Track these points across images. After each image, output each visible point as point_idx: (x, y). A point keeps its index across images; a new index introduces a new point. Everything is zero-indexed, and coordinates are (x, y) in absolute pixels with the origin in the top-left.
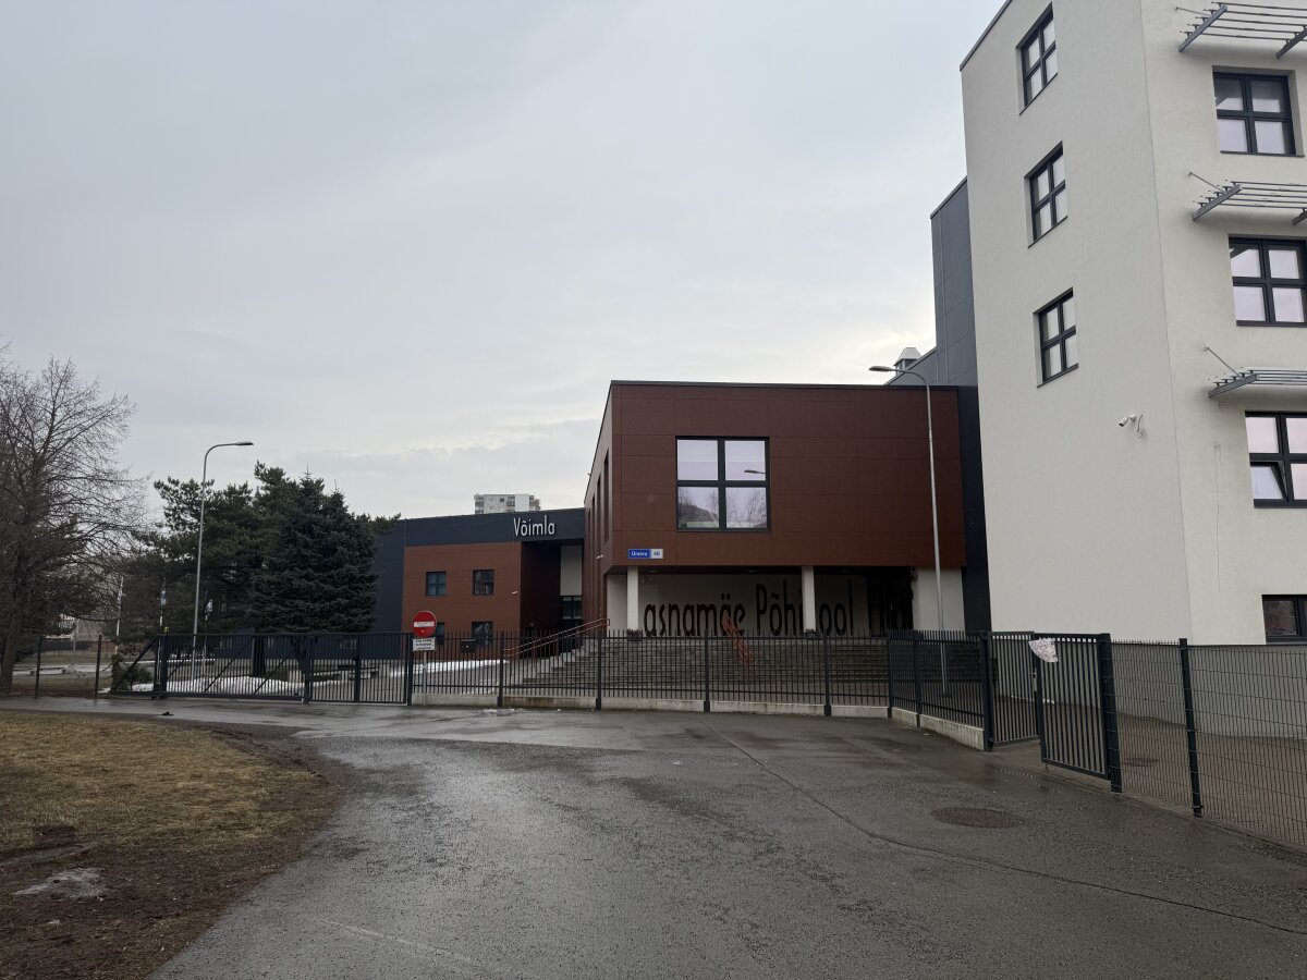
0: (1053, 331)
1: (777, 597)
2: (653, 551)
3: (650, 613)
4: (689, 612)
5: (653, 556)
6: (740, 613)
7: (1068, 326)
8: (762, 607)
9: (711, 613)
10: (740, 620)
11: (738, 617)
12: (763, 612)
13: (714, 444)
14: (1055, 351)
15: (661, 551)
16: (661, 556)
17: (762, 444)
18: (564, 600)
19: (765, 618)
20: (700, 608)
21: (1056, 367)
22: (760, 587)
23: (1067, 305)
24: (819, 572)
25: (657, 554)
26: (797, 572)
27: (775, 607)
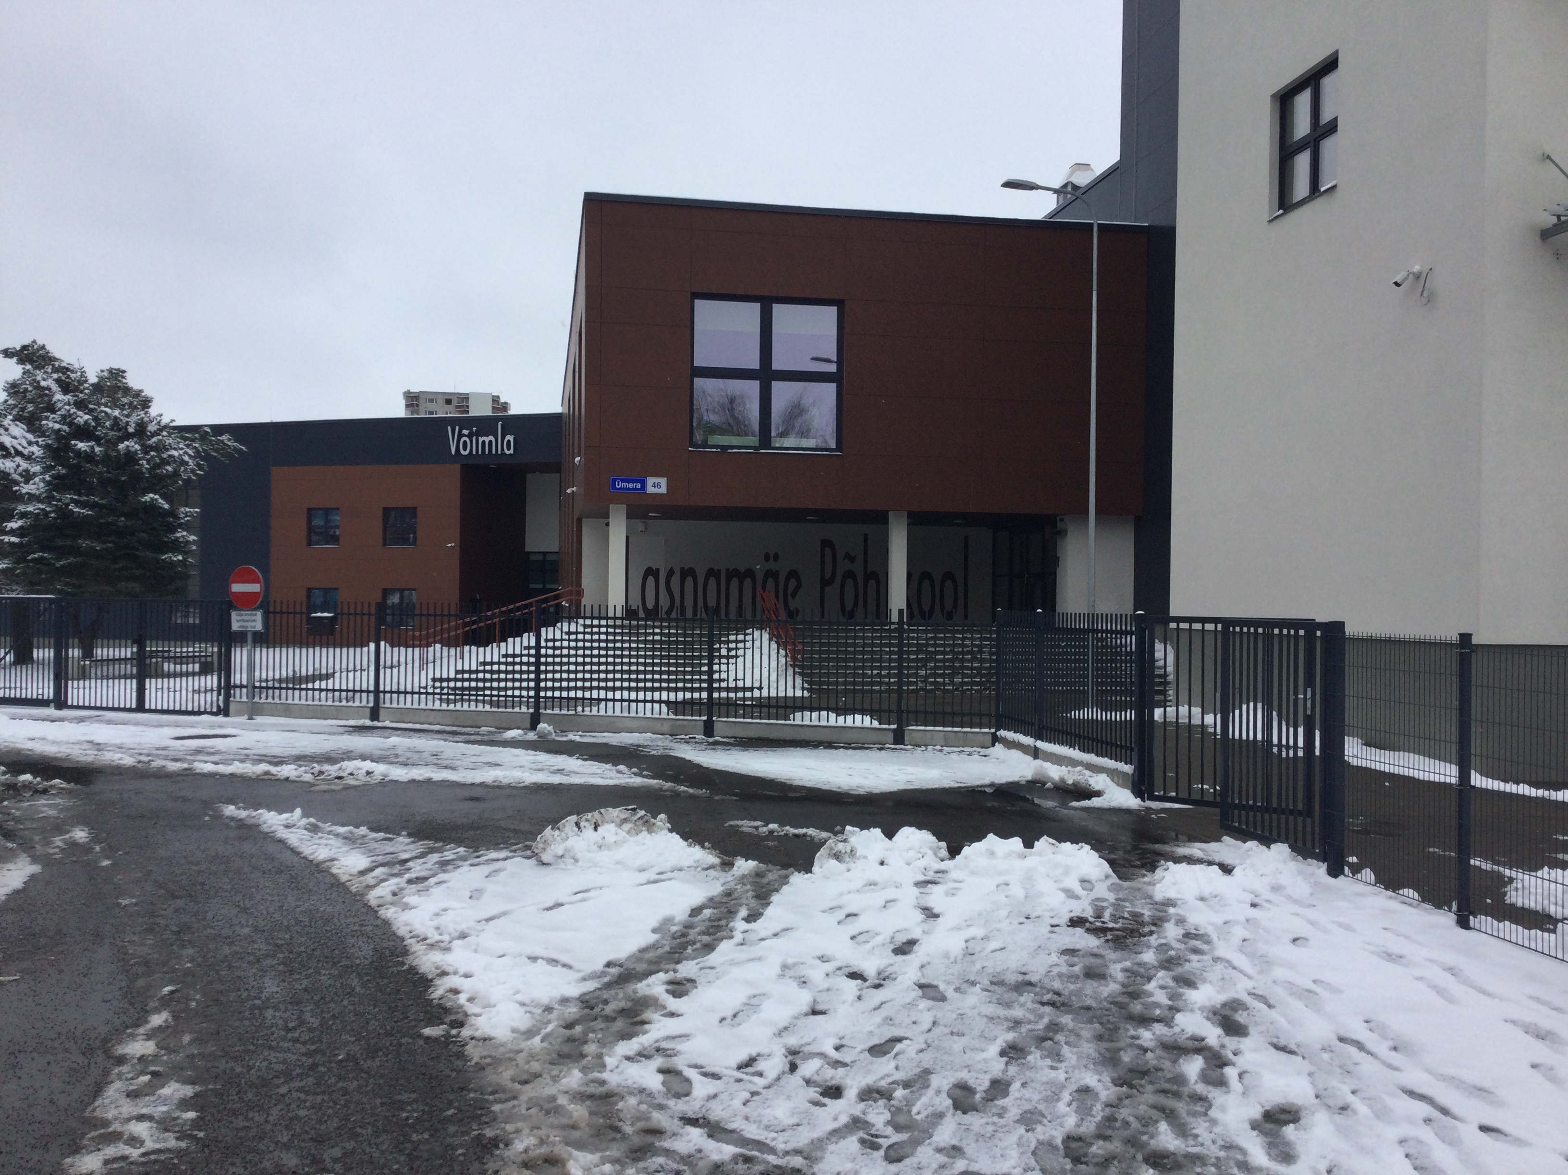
0: (1302, 127)
1: (852, 559)
2: (650, 481)
3: (651, 580)
4: (712, 581)
5: (650, 489)
6: (793, 583)
7: (1326, 117)
8: (828, 576)
9: (748, 582)
10: (794, 595)
11: (790, 590)
12: (830, 582)
13: (755, 308)
14: (1302, 162)
15: (663, 481)
16: (663, 490)
17: (833, 311)
18: (533, 558)
19: (832, 592)
20: (732, 574)
21: (1301, 187)
22: (826, 543)
23: (1328, 83)
24: (916, 520)
25: (657, 485)
26: (881, 519)
27: (849, 574)
